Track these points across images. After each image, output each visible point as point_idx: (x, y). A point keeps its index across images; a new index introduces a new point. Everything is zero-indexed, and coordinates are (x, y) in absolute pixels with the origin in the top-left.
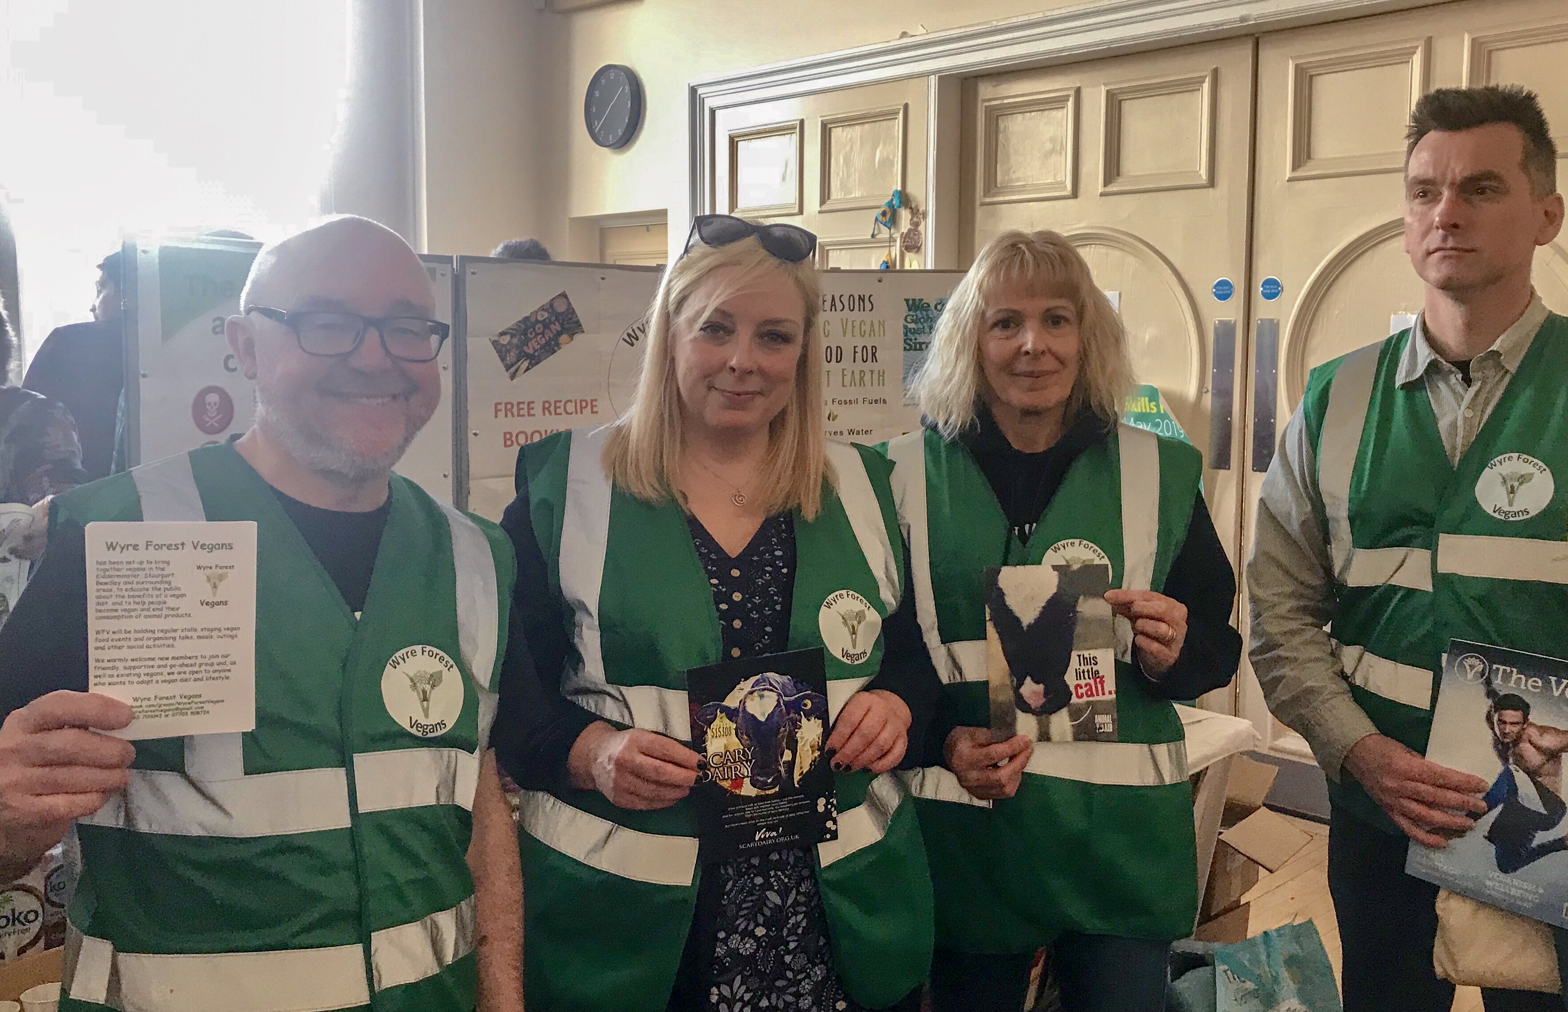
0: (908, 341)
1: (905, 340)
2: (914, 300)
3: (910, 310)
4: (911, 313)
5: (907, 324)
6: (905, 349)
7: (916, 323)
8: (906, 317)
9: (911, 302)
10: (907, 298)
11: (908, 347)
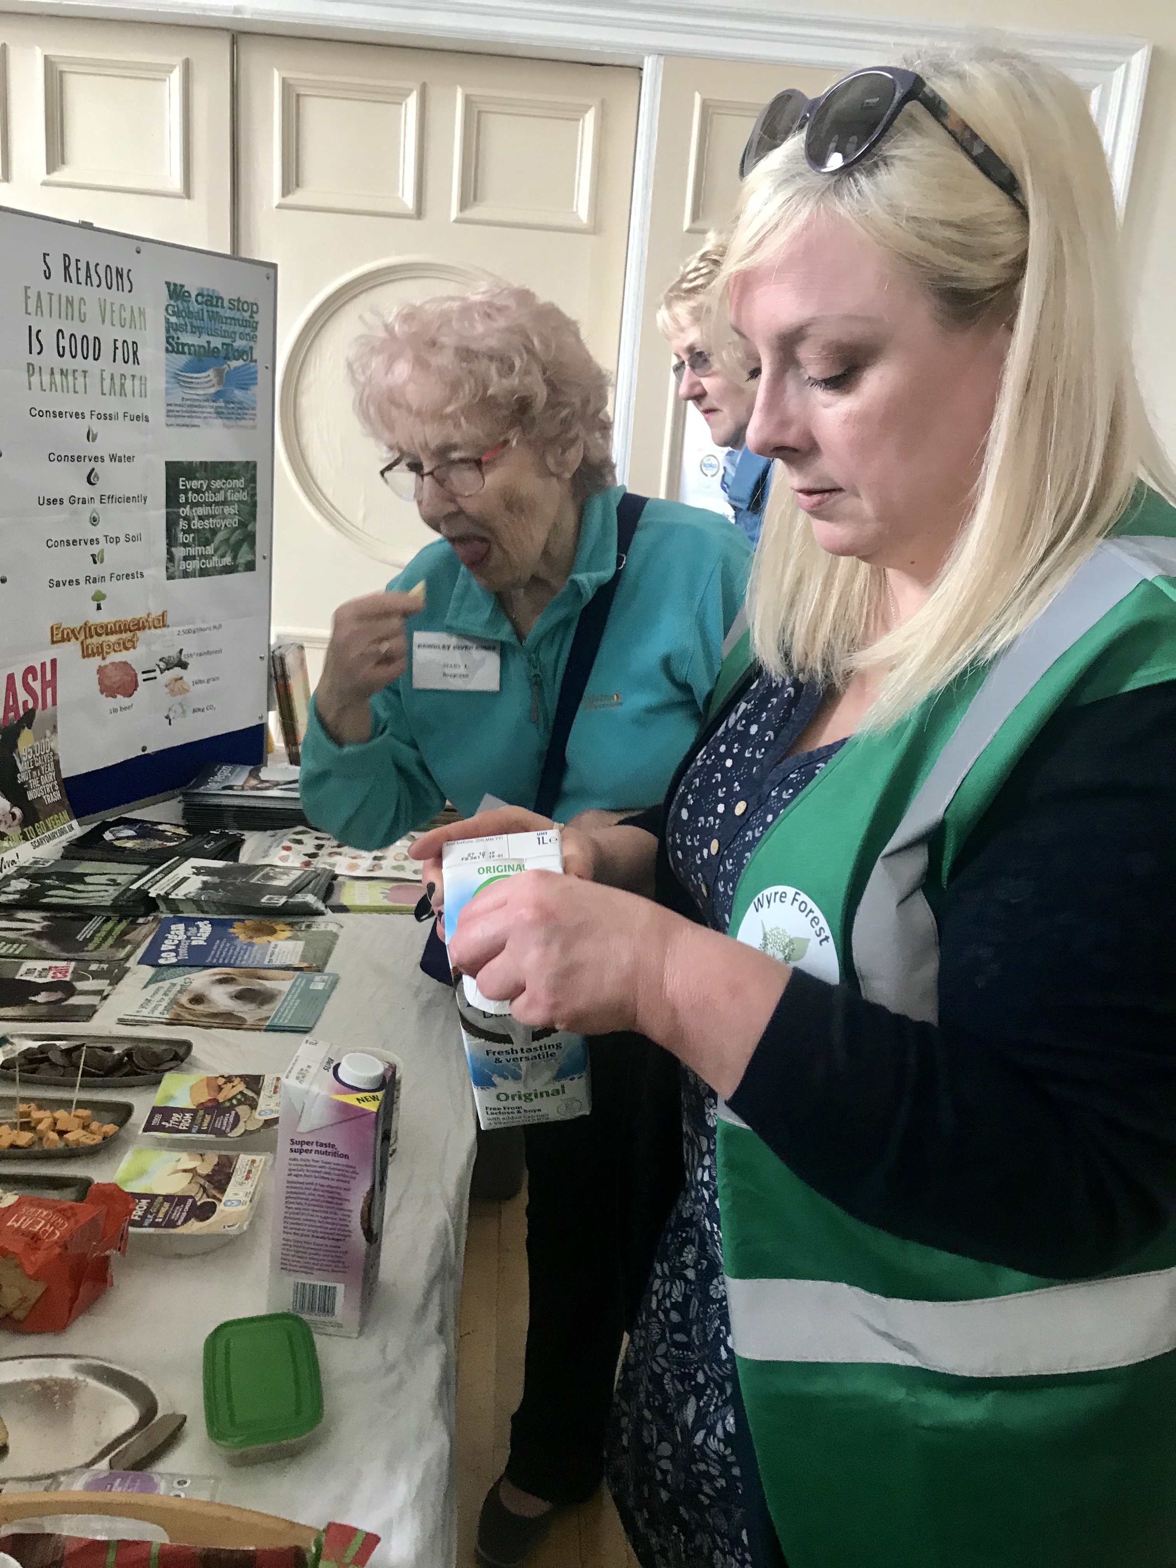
0: (171, 340)
1: (167, 338)
2: (175, 285)
3: (171, 298)
4: (172, 302)
5: (168, 317)
6: (167, 350)
7: (178, 317)
8: (168, 305)
9: (172, 287)
10: (168, 280)
11: (170, 348)
